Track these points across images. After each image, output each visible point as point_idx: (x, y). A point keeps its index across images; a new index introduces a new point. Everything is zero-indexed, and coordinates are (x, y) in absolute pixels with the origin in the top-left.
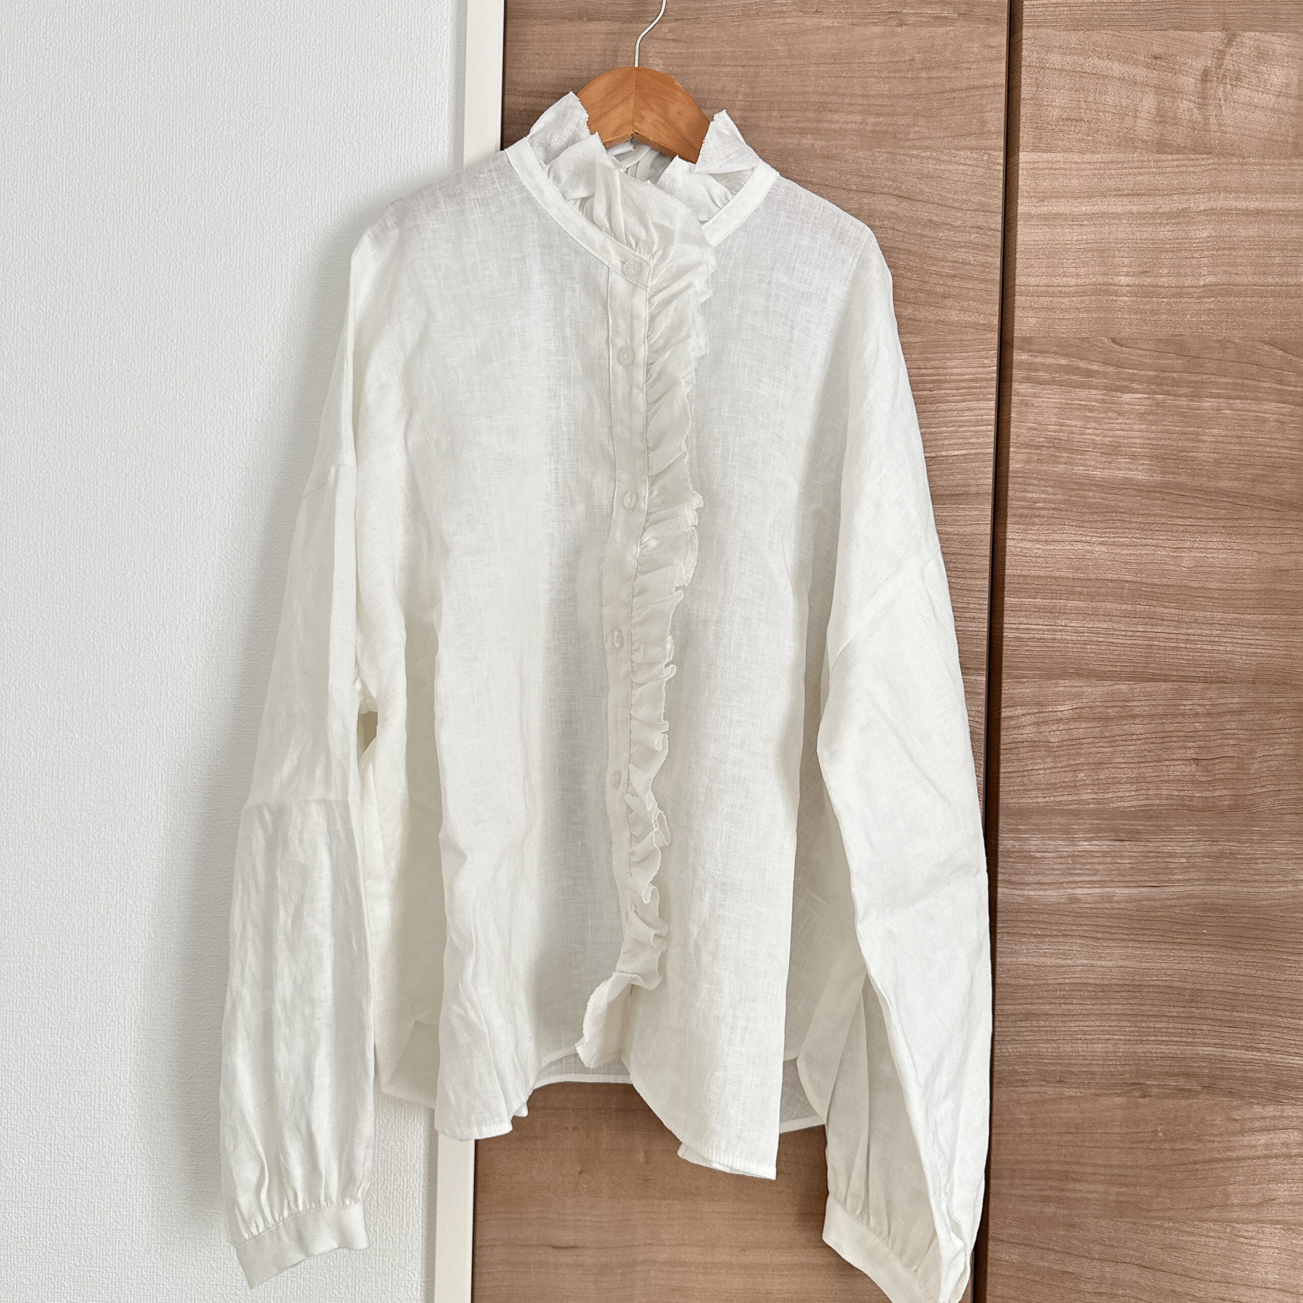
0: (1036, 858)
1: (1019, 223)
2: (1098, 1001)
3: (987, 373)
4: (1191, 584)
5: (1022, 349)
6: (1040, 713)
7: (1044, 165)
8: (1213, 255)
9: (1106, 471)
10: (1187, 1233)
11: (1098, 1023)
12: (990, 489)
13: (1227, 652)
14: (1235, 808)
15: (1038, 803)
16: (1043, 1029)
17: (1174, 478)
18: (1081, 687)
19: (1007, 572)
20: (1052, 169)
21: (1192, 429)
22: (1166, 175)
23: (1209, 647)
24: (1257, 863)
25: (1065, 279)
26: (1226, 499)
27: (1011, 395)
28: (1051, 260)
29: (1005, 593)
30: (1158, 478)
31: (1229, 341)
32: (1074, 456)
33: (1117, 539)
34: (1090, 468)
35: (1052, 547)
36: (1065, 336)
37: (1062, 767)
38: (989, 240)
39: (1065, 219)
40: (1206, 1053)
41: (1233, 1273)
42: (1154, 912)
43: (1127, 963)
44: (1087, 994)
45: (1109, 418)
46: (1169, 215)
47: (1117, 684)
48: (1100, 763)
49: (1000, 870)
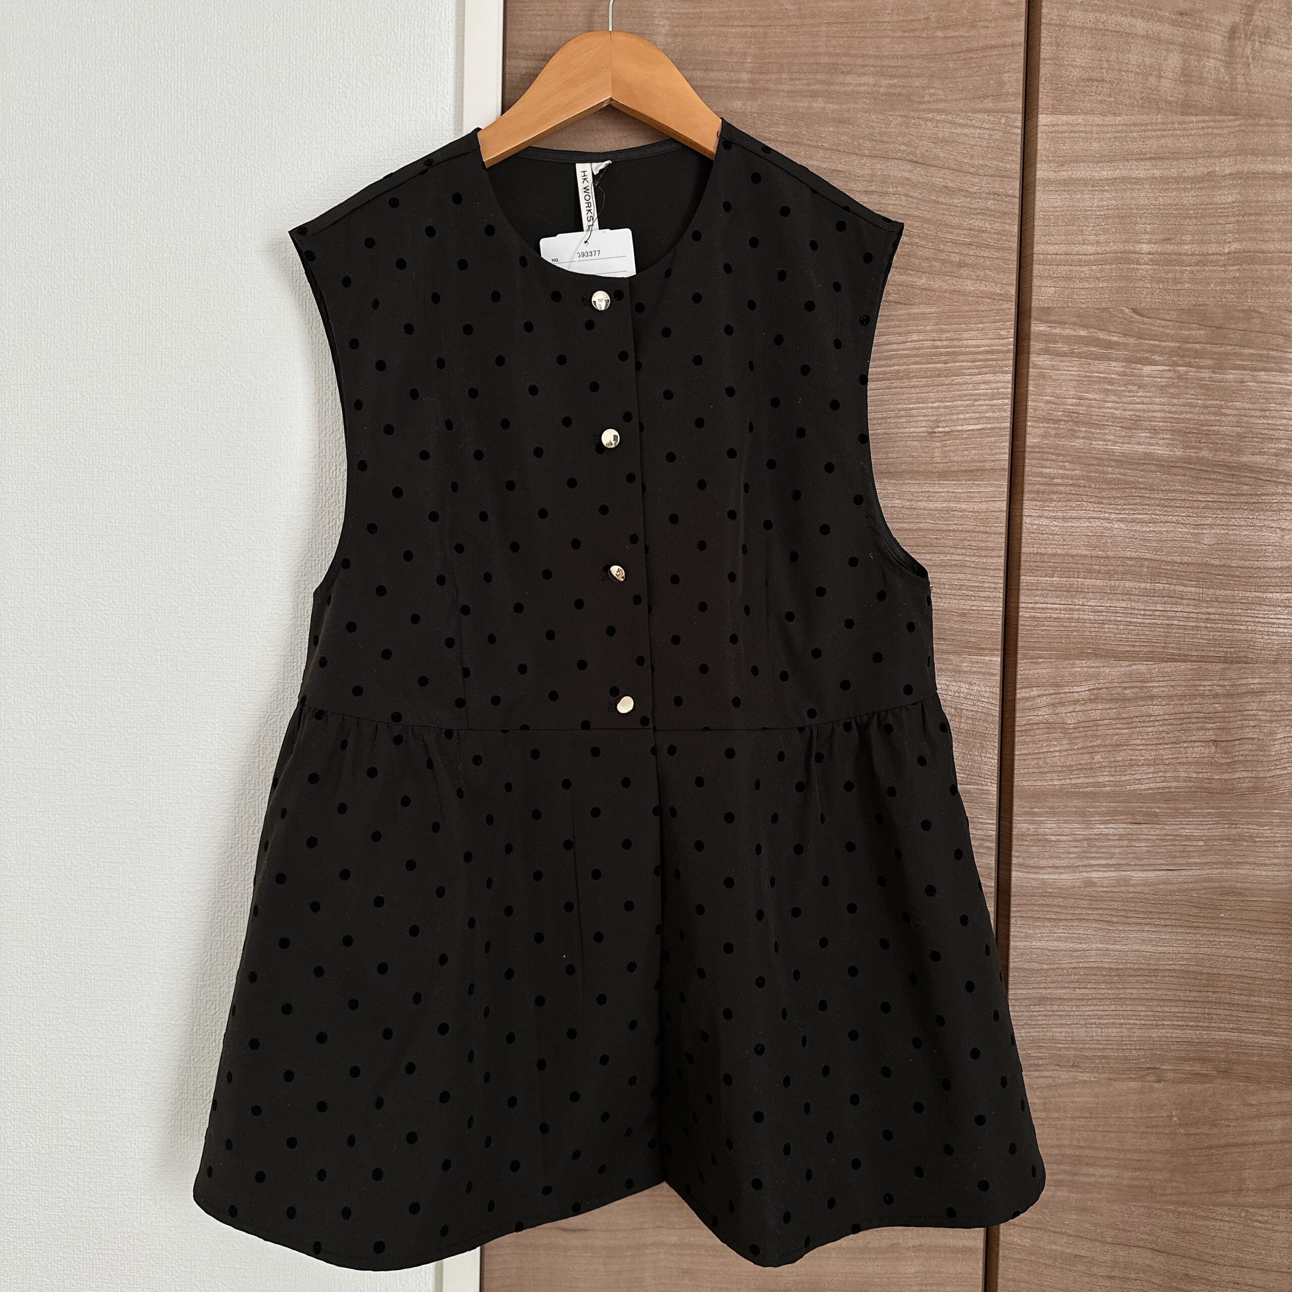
0: (1051, 841)
1: (1038, 188)
2: (1113, 985)
3: (1003, 345)
4: (1213, 562)
5: (1041, 321)
6: (1056, 694)
7: (1064, 128)
8: (1238, 222)
9: (1125, 445)
10: (1202, 1217)
11: (1113, 1008)
12: (1006, 465)
13: (1247, 631)
14: (1254, 790)
15: (1054, 785)
16: (1056, 1013)
17: (1196, 453)
18: (1098, 667)
19: (1024, 550)
20: (1071, 132)
21: (1215, 402)
22: (1191, 137)
23: (1230, 627)
24: (1277, 846)
25: (1084, 247)
26: (1248, 474)
27: (1028, 368)
28: (1070, 227)
29: (1021, 571)
30: (1179, 453)
31: (1255, 311)
32: (1093, 430)
33: (1136, 516)
34: (1109, 443)
35: (1070, 524)
36: (1084, 306)
37: (1078, 749)
38: (1006, 207)
39: (1086, 185)
40: (1223, 1037)
41: (1248, 1257)
42: (1171, 895)
43: (1144, 947)
44: (1101, 978)
45: (1129, 391)
46: (1194, 180)
47: (1135, 664)
48: (1117, 745)
49: (1013, 853)
